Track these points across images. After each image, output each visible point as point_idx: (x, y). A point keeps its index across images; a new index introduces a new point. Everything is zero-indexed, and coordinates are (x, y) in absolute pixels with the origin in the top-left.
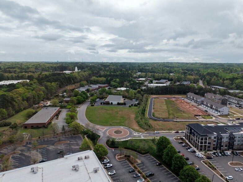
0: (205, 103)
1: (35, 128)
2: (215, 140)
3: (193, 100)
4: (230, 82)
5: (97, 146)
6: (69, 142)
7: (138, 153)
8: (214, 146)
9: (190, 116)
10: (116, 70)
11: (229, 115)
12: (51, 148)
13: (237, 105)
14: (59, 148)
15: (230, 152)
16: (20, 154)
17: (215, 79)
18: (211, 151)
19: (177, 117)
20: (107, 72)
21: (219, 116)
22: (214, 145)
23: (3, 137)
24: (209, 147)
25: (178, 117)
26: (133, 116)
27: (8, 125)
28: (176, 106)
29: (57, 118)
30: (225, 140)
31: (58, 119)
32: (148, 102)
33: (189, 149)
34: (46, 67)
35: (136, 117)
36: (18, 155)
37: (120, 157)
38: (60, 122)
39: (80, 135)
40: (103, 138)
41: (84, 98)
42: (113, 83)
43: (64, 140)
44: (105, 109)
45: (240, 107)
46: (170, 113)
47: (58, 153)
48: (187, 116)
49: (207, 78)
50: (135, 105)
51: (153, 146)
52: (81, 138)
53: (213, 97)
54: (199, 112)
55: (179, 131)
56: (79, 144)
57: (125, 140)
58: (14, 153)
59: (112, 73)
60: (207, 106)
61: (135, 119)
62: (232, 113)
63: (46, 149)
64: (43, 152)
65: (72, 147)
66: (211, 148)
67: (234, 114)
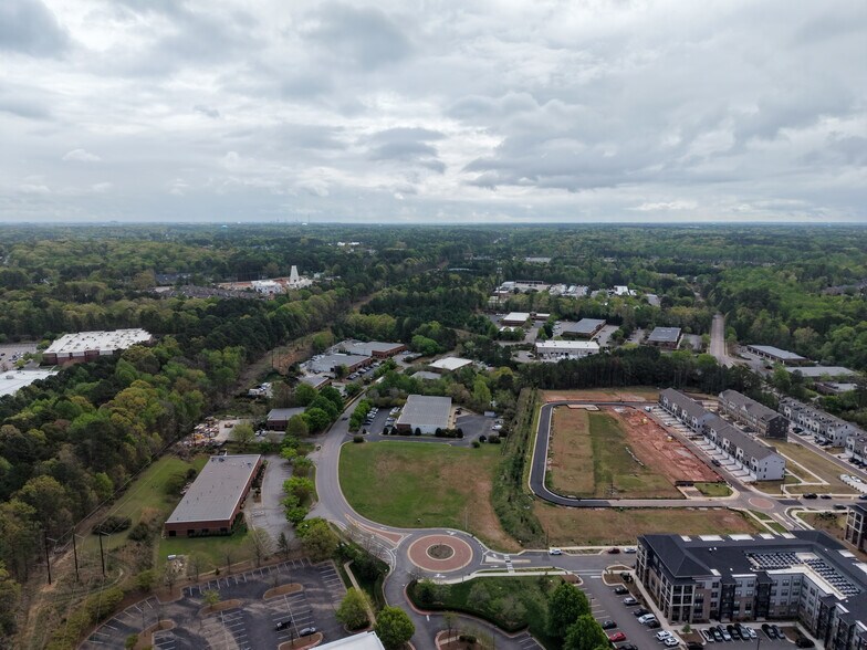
0: (714, 435)
1: (197, 536)
2: (714, 590)
3: (680, 415)
4: (816, 335)
5: (386, 615)
6: (302, 589)
7: (497, 629)
8: (713, 609)
9: (662, 484)
10: (430, 278)
11: (783, 480)
12: (255, 608)
13: (821, 438)
14: (276, 608)
15: (758, 626)
16: (175, 631)
17: (763, 321)
18: (703, 622)
19: (620, 488)
20: (399, 289)
21: (753, 484)
22: (713, 604)
23: (118, 574)
24: (698, 611)
25: (622, 491)
26: (485, 486)
27: (123, 529)
28: (622, 443)
29: (257, 497)
30: (745, 592)
31: (259, 501)
32: (533, 426)
33: (642, 613)
34: (189, 263)
35: (497, 491)
36: (171, 635)
37: (447, 641)
38: (267, 511)
39: (332, 561)
40: (398, 574)
41: (331, 412)
42: (419, 339)
43: (286, 582)
44: (399, 458)
45: (829, 446)
46: (602, 472)
47: (278, 629)
48: (652, 485)
49: (739, 311)
50: (494, 441)
51: (540, 604)
52: (335, 572)
53: (744, 408)
54: (694, 467)
55: (619, 547)
56: (330, 595)
57: (459, 580)
58: (160, 627)
59: (416, 293)
60: (720, 445)
61: (490, 501)
62: (797, 471)
63: (243, 612)
64: (234, 622)
65: (314, 605)
66: (705, 615)
67: (803, 474)
